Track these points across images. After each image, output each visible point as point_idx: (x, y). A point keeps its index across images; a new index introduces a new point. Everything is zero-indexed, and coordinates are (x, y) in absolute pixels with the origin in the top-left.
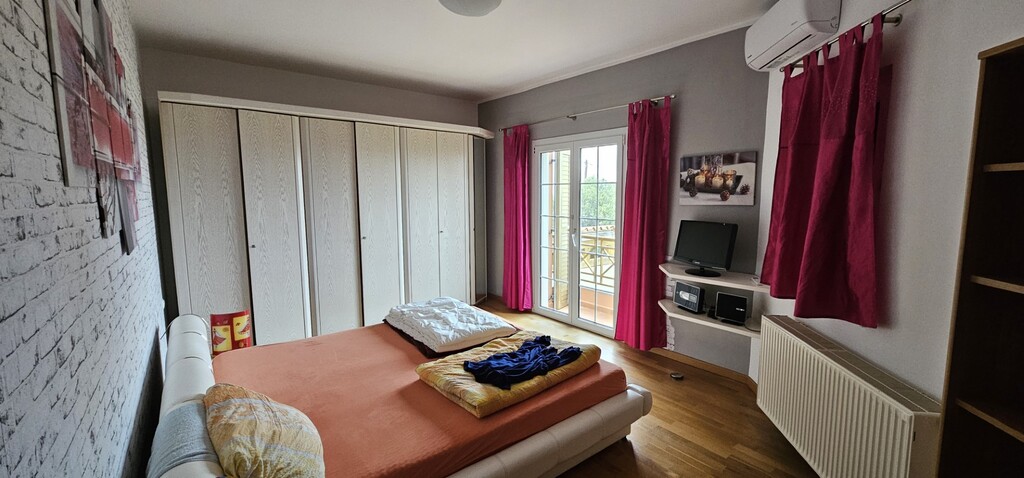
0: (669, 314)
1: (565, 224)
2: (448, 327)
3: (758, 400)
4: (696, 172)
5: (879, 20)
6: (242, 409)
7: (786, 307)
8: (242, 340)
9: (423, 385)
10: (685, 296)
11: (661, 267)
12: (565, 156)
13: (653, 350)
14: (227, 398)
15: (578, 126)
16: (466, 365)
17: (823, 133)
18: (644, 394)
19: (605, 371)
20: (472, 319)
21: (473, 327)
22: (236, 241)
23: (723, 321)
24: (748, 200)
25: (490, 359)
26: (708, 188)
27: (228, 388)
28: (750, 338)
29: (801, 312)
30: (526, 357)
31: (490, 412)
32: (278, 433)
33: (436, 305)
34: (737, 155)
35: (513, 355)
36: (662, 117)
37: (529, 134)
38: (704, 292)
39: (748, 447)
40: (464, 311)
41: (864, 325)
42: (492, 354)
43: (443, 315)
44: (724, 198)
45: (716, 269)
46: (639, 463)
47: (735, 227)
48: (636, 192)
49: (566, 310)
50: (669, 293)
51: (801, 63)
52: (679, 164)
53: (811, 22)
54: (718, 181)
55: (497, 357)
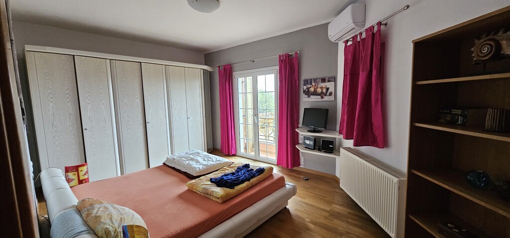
0: (301, 151)
1: (250, 112)
2: (199, 164)
3: (340, 185)
4: (310, 86)
5: (380, 24)
6: (101, 209)
7: (350, 143)
8: (84, 179)
9: (190, 191)
10: (308, 142)
11: (296, 130)
12: (249, 80)
13: (294, 168)
14: (91, 205)
15: (255, 65)
16: (211, 180)
17: (361, 69)
18: (293, 186)
19: (276, 177)
20: (210, 159)
21: (212, 163)
22: (75, 127)
23: (324, 152)
24: (332, 98)
25: (222, 176)
26: (315, 93)
27: (90, 200)
28: (335, 158)
29: (356, 145)
30: (240, 174)
31: (226, 200)
32: (123, 218)
33: (192, 154)
34: (327, 78)
35: (233, 174)
36: (294, 61)
37: (231, 69)
38: (316, 140)
39: (338, 205)
40: (205, 156)
41: (380, 148)
42: (223, 174)
43: (195, 158)
44: (322, 98)
45: (320, 129)
46: (293, 217)
47: (327, 110)
48: (284, 96)
49: (253, 153)
50: (301, 141)
51: (351, 39)
52: (302, 83)
53: (354, 23)
54: (319, 90)
55: (225, 175)
